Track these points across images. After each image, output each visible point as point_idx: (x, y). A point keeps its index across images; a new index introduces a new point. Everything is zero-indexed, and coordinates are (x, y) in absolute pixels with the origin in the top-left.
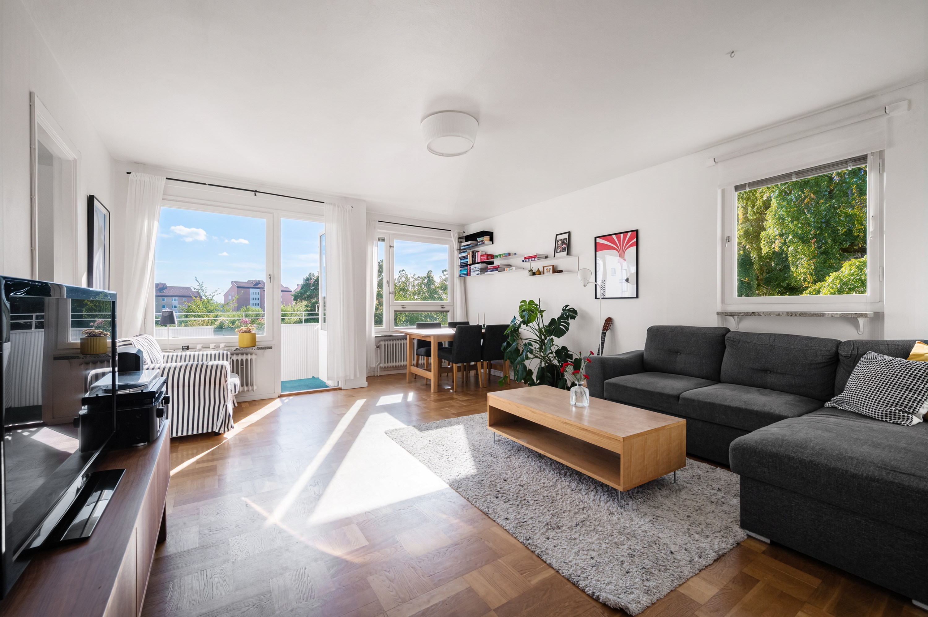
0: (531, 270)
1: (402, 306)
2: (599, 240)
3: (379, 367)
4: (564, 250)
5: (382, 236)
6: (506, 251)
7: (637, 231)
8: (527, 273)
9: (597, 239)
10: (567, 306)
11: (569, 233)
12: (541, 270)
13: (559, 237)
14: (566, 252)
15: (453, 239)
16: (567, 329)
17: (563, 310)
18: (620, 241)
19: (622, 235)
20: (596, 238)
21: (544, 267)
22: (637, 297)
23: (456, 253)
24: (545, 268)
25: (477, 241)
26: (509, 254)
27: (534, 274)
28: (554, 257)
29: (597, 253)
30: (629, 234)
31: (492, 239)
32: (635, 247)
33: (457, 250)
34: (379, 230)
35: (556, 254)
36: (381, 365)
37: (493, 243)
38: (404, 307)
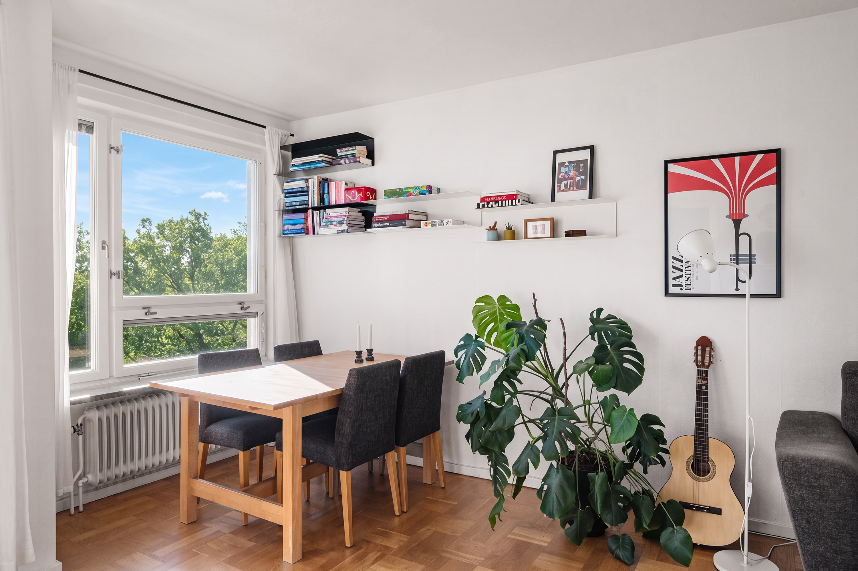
0: (493, 228)
1: (144, 308)
2: (673, 168)
3: (80, 483)
4: (579, 186)
5: (88, 118)
6: (423, 183)
7: (778, 151)
8: (483, 234)
9: (670, 165)
10: (600, 311)
11: (592, 148)
12: (520, 228)
13: (561, 158)
14: (586, 192)
15: (268, 148)
16: (641, 369)
17: (592, 319)
18: (731, 171)
19: (737, 159)
20: (667, 163)
21: (526, 222)
22: (779, 294)
23: (273, 181)
24: (530, 225)
25: (335, 155)
26: (429, 190)
27: (499, 237)
28: (553, 200)
29: (669, 195)
30: (759, 157)
31: (371, 155)
32: (773, 188)
33: (279, 175)
34: (81, 100)
35: (557, 194)
36: (90, 477)
37: (373, 164)
38: (152, 311)
